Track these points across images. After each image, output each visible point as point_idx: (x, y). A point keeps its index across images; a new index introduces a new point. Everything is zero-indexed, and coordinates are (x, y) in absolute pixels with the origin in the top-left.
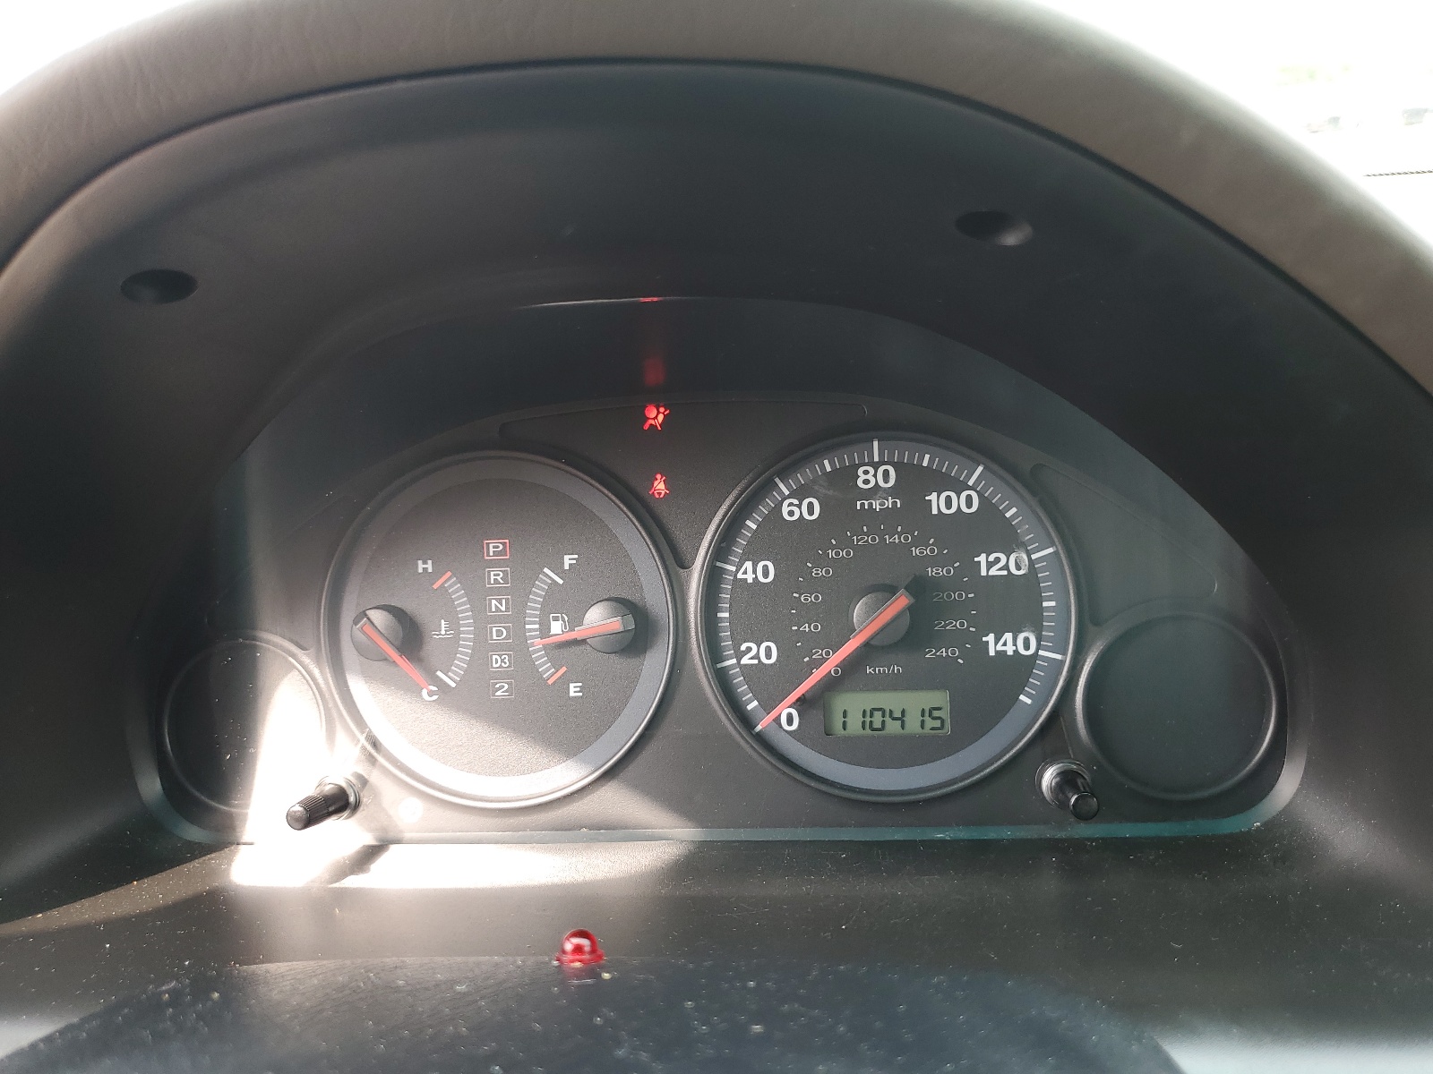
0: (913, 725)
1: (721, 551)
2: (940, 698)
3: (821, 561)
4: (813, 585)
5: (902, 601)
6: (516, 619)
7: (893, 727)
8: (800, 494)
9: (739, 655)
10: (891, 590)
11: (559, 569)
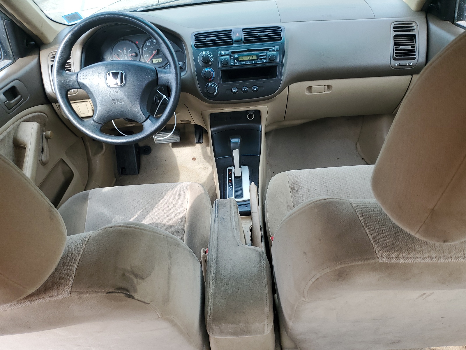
0: (159, 62)
1: (142, 48)
2: (161, 59)
3: (151, 48)
4: (150, 50)
5: (156, 51)
6: (127, 54)
7: (158, 62)
8: (148, 42)
9: (145, 56)
10: (155, 50)
11: (130, 50)
